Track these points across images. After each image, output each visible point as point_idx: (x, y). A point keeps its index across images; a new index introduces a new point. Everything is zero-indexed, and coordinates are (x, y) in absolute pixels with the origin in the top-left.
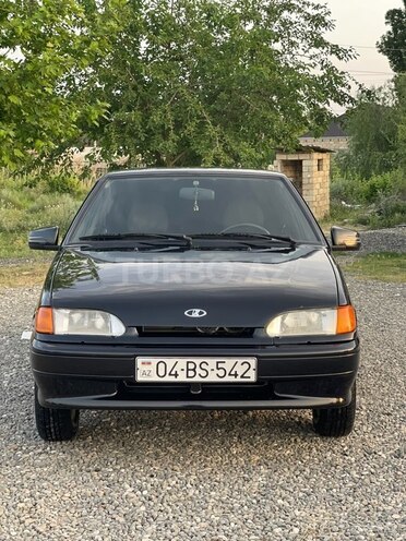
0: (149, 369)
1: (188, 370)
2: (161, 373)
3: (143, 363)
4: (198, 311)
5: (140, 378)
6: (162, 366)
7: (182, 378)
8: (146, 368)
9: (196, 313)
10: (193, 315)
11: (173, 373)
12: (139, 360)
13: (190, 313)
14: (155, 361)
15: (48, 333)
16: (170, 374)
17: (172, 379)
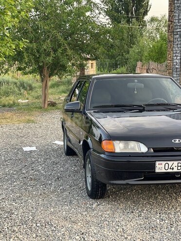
0: (161, 167)
1: (178, 166)
2: (166, 168)
3: (159, 164)
4: (178, 140)
5: (157, 171)
6: (167, 165)
7: (175, 170)
8: (160, 166)
9: (177, 141)
10: (176, 142)
11: (172, 168)
12: (157, 163)
13: (175, 141)
14: (164, 163)
15: (112, 152)
16: (170, 169)
17: (171, 171)
